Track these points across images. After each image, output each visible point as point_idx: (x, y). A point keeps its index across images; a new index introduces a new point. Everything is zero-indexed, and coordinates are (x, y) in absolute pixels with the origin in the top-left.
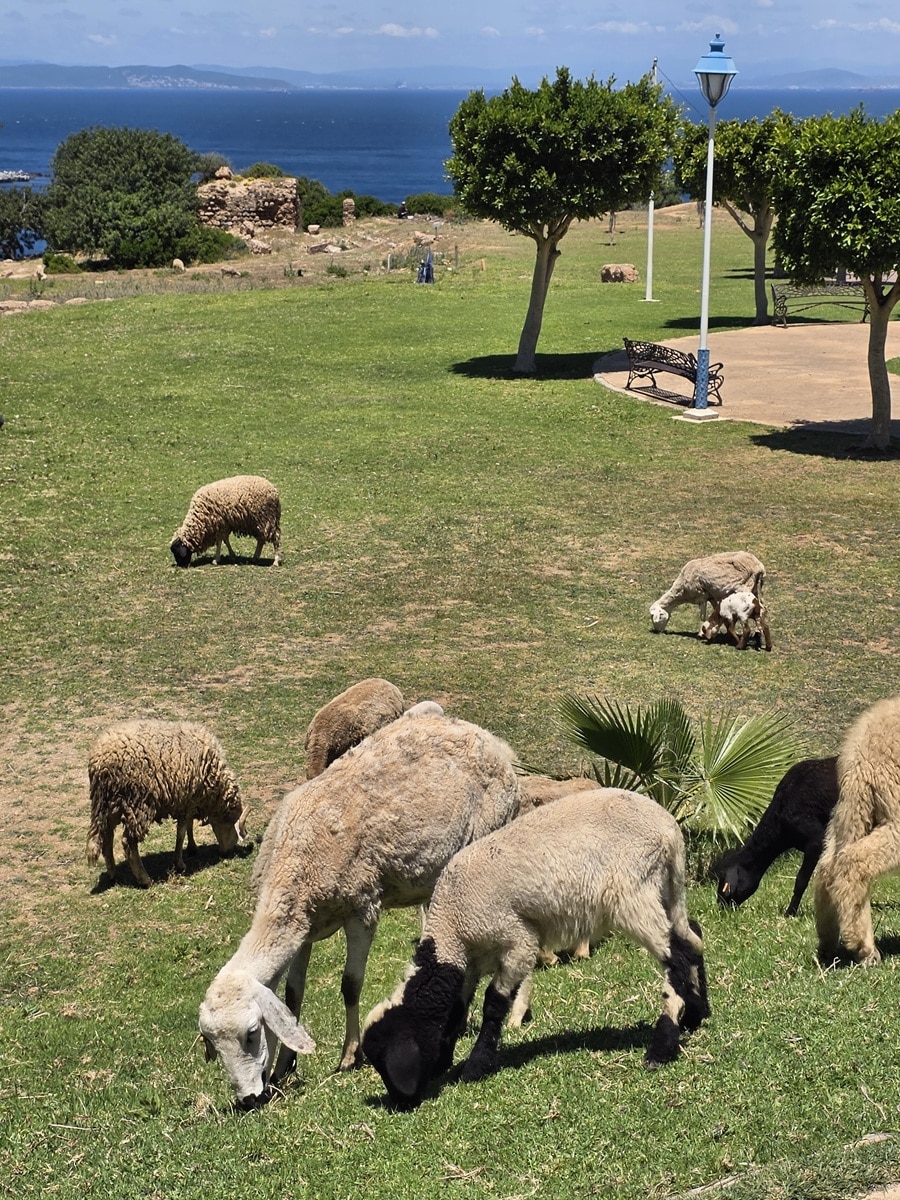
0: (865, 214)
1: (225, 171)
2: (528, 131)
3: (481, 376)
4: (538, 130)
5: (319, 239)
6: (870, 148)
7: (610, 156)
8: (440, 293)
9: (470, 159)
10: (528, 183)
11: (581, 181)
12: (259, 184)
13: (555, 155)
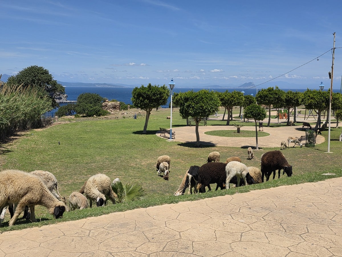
0: (193, 107)
1: (107, 100)
2: (144, 93)
3: (137, 134)
4: (145, 93)
5: (123, 112)
6: (194, 97)
7: (158, 98)
8: (137, 121)
9: (135, 98)
10: (144, 102)
11: (153, 102)
12: (113, 103)
13: (148, 97)
